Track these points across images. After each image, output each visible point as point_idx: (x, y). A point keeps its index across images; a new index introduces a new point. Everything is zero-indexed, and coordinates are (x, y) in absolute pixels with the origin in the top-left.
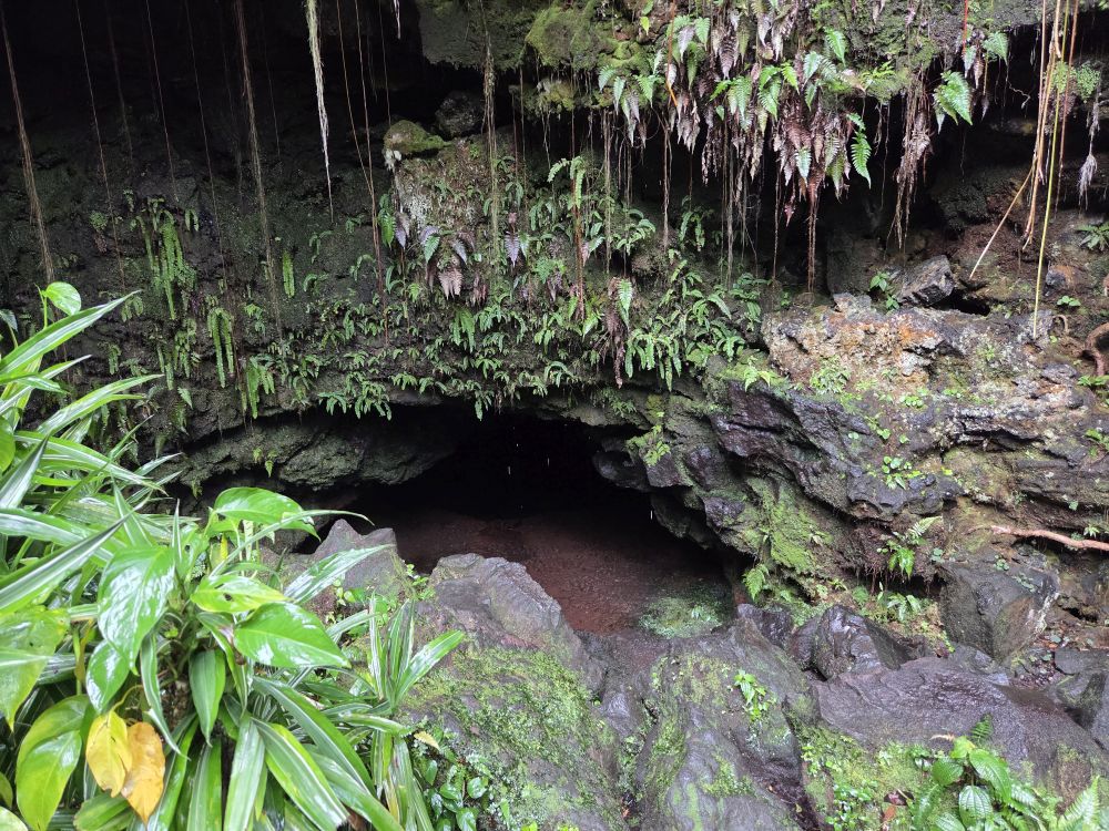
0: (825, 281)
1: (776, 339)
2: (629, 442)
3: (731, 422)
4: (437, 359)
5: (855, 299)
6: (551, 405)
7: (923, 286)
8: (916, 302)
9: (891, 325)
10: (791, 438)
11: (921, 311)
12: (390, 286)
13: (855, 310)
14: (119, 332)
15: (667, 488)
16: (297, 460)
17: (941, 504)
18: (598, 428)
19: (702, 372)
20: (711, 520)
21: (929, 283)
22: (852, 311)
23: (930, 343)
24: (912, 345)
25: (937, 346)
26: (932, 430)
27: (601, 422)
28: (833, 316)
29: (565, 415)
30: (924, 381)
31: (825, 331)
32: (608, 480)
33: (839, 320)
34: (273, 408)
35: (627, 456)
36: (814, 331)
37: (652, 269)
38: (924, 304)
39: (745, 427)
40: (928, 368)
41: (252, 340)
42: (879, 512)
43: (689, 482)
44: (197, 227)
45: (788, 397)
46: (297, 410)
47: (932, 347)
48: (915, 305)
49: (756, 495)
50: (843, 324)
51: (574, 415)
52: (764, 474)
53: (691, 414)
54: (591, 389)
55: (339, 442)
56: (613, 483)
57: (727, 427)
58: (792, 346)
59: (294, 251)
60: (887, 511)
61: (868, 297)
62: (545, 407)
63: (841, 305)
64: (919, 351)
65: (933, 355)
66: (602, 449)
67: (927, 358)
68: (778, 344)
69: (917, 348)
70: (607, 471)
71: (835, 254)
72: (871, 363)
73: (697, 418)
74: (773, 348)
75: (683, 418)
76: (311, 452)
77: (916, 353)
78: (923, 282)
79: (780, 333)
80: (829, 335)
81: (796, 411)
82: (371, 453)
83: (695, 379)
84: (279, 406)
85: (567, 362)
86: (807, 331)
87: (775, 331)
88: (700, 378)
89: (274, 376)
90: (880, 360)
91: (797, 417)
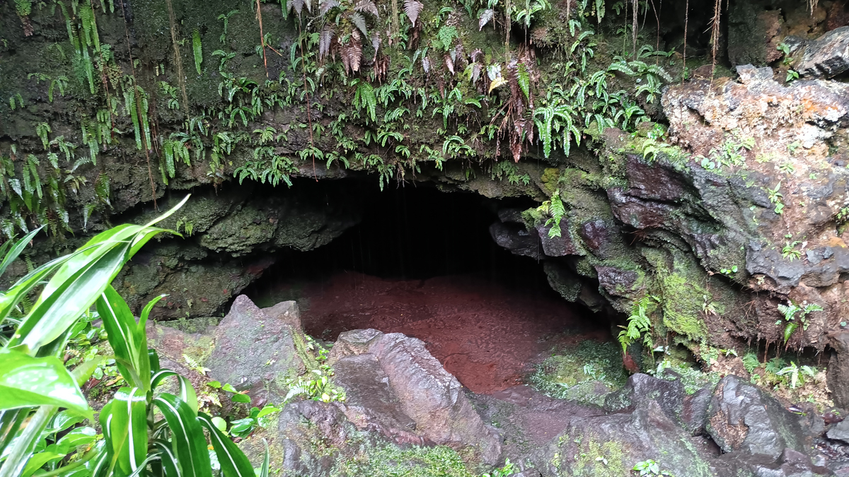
0: (726, 53)
1: (677, 112)
2: (525, 213)
3: (626, 195)
4: (341, 134)
5: (757, 70)
6: (450, 179)
7: (826, 58)
8: (819, 73)
9: (795, 97)
10: (690, 211)
11: (822, 83)
12: (294, 65)
13: (757, 82)
14: (47, 111)
15: (560, 258)
16: (216, 229)
17: (837, 276)
18: (495, 200)
19: (598, 145)
20: (604, 288)
21: (833, 53)
22: (753, 83)
23: (833, 115)
24: (814, 117)
25: (840, 119)
26: (830, 203)
27: (498, 194)
28: (735, 88)
29: (464, 187)
30: (824, 154)
31: (727, 102)
32: (503, 248)
33: (743, 92)
34: (190, 181)
35: (522, 226)
36: (716, 103)
37: (552, 41)
38: (826, 76)
39: (642, 200)
40: (829, 141)
41: (167, 118)
42: (776, 284)
43: (583, 252)
44: (112, 9)
45: (687, 170)
46: (212, 183)
47: (835, 120)
48: (817, 77)
49: (650, 266)
50: (745, 96)
51: (473, 187)
52: (659, 245)
53: (586, 187)
54: (489, 162)
55: (255, 212)
56: (509, 251)
57: (624, 200)
58: (693, 119)
59: (204, 30)
60: (784, 283)
61: (769, 69)
62: (444, 180)
63: (744, 77)
64: (821, 123)
65: (834, 127)
66: (498, 220)
67: (829, 130)
68: (678, 117)
69: (819, 120)
70: (503, 240)
71: (736, 25)
72: (772, 135)
73: (593, 191)
74: (673, 120)
75: (578, 190)
76: (229, 221)
77: (818, 125)
78: (826, 54)
79: (681, 105)
80: (732, 107)
81: (697, 185)
82: (284, 222)
83: (592, 152)
84: (196, 180)
85: (466, 137)
86: (709, 103)
87: (675, 103)
88: (597, 151)
89: (189, 150)
90: (781, 132)
91: (697, 190)
